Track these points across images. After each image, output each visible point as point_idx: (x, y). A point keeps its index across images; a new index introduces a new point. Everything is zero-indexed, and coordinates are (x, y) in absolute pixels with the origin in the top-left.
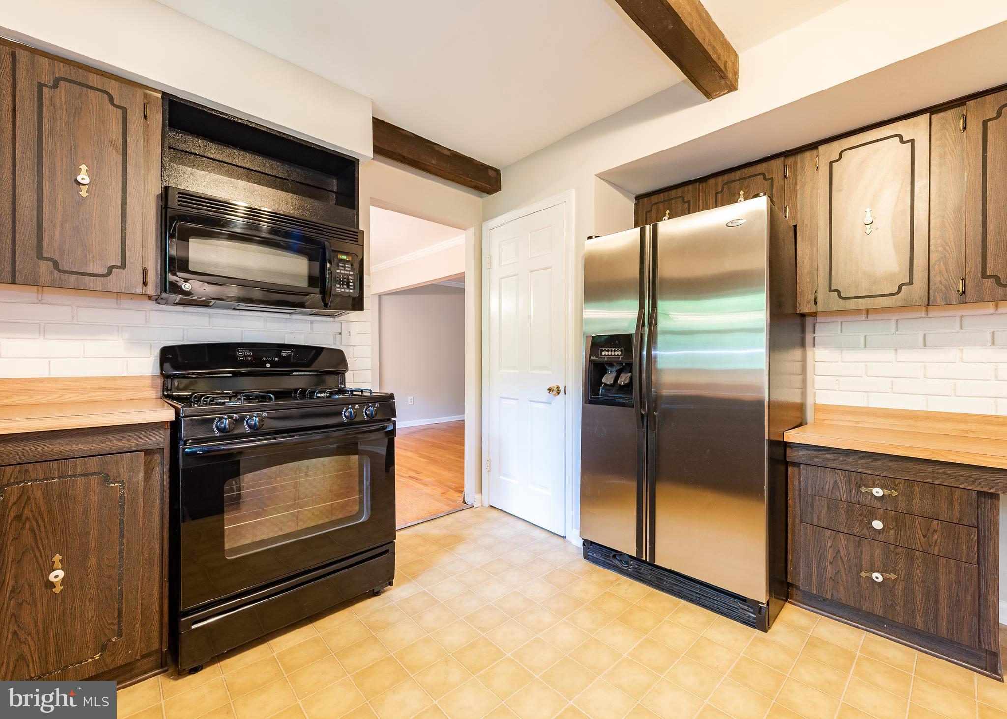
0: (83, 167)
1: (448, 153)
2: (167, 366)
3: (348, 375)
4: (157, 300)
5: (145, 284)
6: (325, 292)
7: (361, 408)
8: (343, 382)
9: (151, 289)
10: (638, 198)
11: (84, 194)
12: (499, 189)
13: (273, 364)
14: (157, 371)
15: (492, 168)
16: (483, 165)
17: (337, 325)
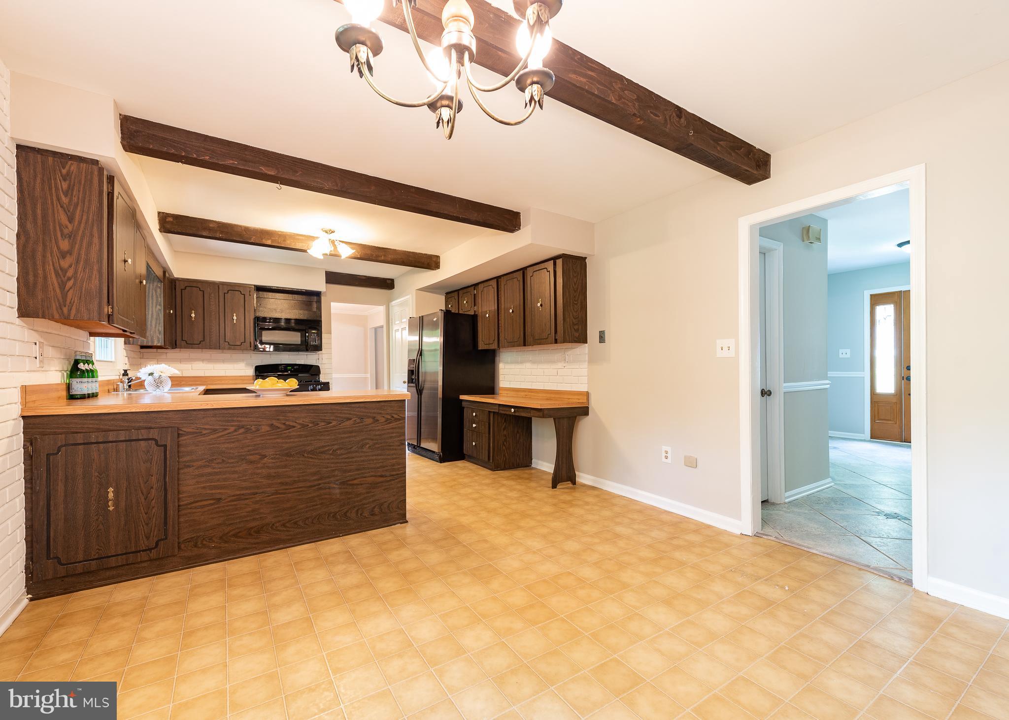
0: (235, 314)
1: (364, 278)
2: (257, 372)
3: (321, 376)
4: (254, 350)
5: (251, 347)
6: (307, 346)
7: (316, 386)
8: (319, 379)
9: (252, 348)
10: (447, 293)
11: (235, 322)
12: (394, 288)
13: (291, 371)
14: (254, 374)
15: (389, 279)
16: (384, 279)
17: (317, 355)
